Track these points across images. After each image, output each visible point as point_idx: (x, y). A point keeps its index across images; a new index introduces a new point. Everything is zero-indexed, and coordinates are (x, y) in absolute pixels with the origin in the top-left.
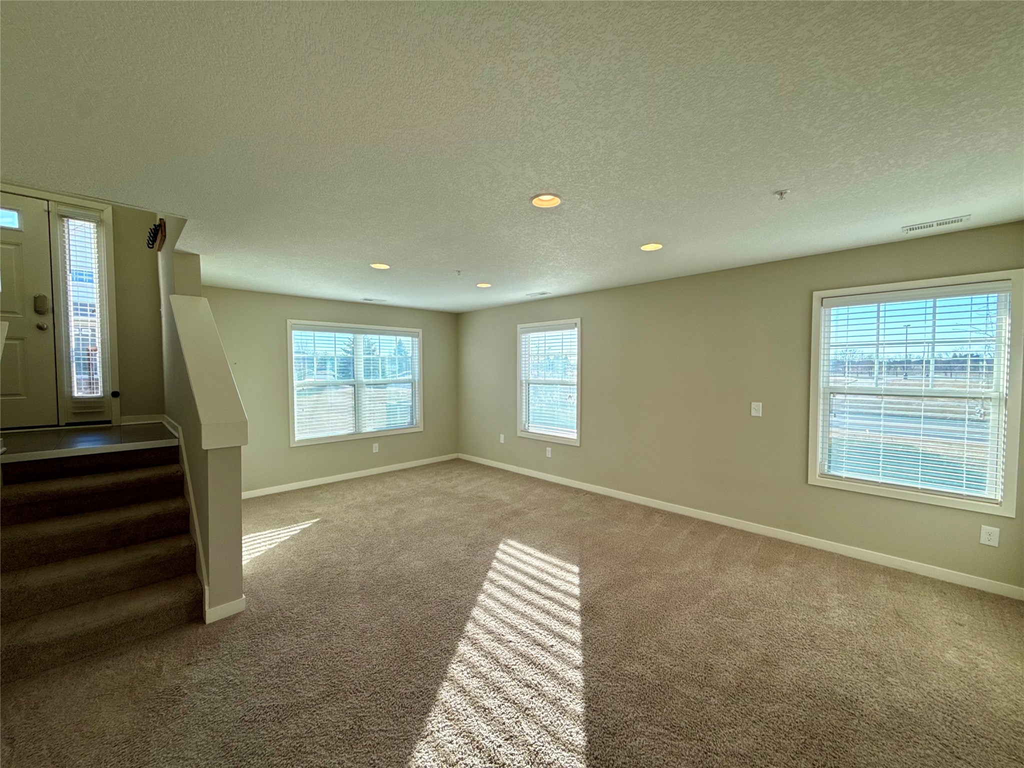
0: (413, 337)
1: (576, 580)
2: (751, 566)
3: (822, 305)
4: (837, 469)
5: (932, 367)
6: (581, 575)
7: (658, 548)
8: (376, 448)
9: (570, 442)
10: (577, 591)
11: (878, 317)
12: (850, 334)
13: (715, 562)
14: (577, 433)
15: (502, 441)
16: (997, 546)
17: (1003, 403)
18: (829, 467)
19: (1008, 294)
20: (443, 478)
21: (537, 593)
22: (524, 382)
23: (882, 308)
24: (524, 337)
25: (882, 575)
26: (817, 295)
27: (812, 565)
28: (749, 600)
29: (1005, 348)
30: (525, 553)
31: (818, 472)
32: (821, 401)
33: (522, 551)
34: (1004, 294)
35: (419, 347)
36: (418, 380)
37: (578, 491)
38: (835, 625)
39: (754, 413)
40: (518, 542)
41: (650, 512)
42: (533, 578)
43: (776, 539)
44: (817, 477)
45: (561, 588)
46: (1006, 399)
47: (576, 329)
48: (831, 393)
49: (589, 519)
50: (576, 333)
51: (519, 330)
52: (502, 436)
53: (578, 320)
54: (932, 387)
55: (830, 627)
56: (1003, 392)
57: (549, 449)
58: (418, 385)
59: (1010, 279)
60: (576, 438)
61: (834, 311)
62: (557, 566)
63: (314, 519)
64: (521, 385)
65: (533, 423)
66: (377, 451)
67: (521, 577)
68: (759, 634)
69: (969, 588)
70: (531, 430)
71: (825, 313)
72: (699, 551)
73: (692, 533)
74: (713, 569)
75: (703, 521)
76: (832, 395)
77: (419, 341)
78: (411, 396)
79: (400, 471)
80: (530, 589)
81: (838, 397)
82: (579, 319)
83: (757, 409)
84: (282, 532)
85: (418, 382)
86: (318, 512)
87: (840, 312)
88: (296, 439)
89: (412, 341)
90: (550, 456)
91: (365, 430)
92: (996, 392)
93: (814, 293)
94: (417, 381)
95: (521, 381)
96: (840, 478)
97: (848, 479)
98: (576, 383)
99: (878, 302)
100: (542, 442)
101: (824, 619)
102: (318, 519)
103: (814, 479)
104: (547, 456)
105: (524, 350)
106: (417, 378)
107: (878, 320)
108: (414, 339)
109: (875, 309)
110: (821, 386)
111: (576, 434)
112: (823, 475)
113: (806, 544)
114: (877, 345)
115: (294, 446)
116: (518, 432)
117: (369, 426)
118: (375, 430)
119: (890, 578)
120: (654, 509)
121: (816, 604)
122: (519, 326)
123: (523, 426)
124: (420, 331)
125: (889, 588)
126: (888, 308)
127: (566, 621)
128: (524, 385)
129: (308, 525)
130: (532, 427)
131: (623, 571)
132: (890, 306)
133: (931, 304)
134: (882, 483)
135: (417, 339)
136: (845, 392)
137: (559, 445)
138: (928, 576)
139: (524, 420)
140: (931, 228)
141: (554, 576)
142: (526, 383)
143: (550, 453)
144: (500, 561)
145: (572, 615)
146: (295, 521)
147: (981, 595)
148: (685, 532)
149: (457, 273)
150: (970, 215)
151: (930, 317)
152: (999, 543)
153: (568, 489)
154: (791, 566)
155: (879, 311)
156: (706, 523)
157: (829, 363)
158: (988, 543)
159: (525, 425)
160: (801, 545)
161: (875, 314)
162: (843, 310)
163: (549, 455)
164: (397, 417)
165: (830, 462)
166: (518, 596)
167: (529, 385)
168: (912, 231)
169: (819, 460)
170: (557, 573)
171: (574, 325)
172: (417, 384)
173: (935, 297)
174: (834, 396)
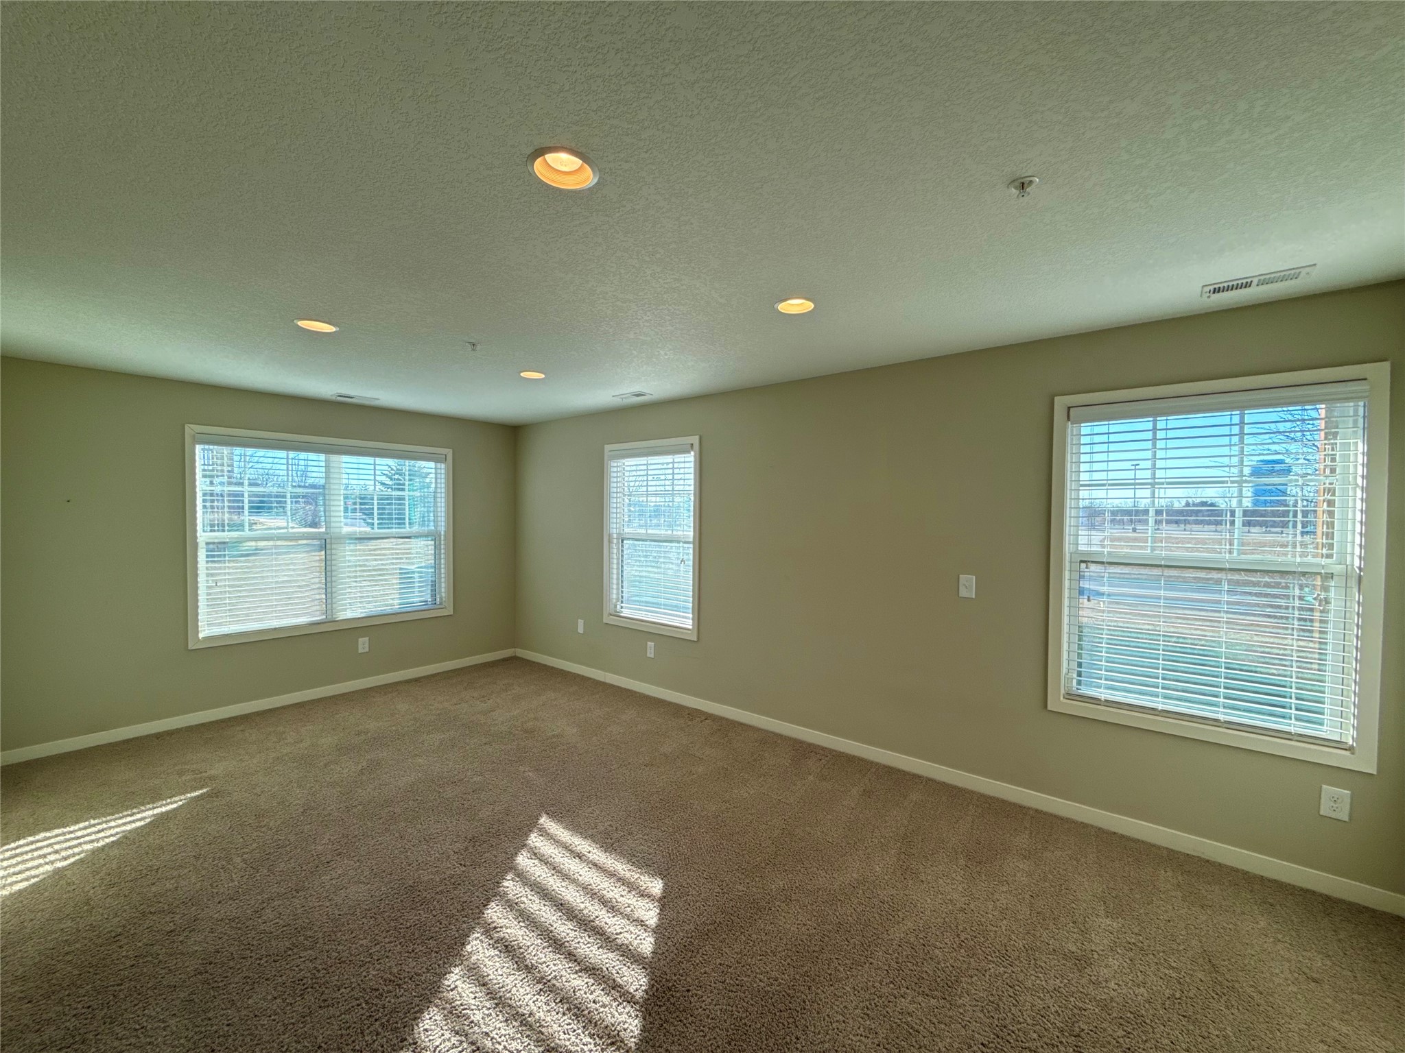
0: (436, 461)
1: (651, 915)
2: (962, 862)
3: (1069, 418)
4: (1090, 685)
5: (1238, 522)
6: (664, 902)
7: (808, 829)
8: (363, 644)
9: (682, 633)
10: (646, 945)
11: (1154, 439)
12: (1112, 466)
13: (903, 856)
14: (693, 619)
15: (581, 630)
16: (1346, 819)
17: (1353, 583)
18: (1079, 683)
19: (1361, 404)
20: (475, 694)
21: (571, 956)
22: (615, 536)
23: (1160, 425)
24: (615, 465)
25: (1168, 869)
26: (1060, 402)
27: (1058, 853)
28: (960, 946)
29: (1355, 493)
30: (572, 852)
31: (1062, 691)
32: (1067, 574)
33: (566, 847)
34: (1352, 404)
35: (447, 479)
36: (445, 531)
37: (693, 714)
38: (1112, 999)
39: (963, 593)
40: (567, 828)
41: (803, 750)
42: (570, 913)
43: (997, 799)
44: (1062, 698)
45: (621, 939)
46: (1360, 577)
47: (692, 453)
48: (1082, 561)
49: (701, 769)
50: (692, 459)
51: (607, 454)
52: (581, 622)
53: (695, 440)
54: (1239, 555)
55: (1105, 1007)
56: (1353, 565)
57: (651, 644)
58: (445, 540)
59: (1365, 379)
60: (690, 627)
61: (1085, 428)
62: (622, 881)
63: (195, 789)
64: (610, 542)
65: (629, 601)
66: (367, 650)
67: (548, 915)
68: (982, 1039)
69: (1306, 891)
70: (626, 613)
71: (1072, 431)
72: (877, 832)
73: (867, 793)
74: (899, 874)
75: (885, 766)
76: (1083, 565)
77: (447, 470)
78: (433, 557)
79: (408, 682)
80: (557, 944)
81: (1093, 567)
82: (697, 437)
83: (968, 586)
84: (113, 824)
85: (445, 536)
86: (213, 772)
87: (1097, 430)
88: (201, 636)
89: (436, 468)
90: (652, 656)
91: (342, 616)
92: (1340, 564)
93: (1056, 399)
94: (442, 533)
95: (610, 535)
96: (1096, 701)
97: (1108, 703)
98: (691, 540)
99: (1155, 414)
100: (641, 633)
101: (1091, 986)
102: (205, 790)
103: (1057, 702)
104: (648, 655)
105: (615, 485)
106: (442, 529)
107: (1154, 445)
108: (439, 465)
109: (1150, 426)
110: (1067, 552)
111: (691, 622)
112: (1071, 696)
113: (1045, 809)
114: (1153, 485)
115: (193, 648)
116: (605, 616)
117: (351, 609)
118: (363, 615)
119: (1182, 874)
120: (810, 745)
121: (1074, 949)
122: (608, 447)
123: (612, 606)
124: (449, 452)
125: (1184, 898)
126: (1171, 424)
127: (609, 1036)
128: (615, 541)
129: (175, 806)
130: (626, 608)
131: (740, 888)
132: (1174, 421)
133: (1236, 420)
134: (1163, 711)
135: (443, 466)
136: (1105, 560)
137: (665, 638)
138: (1239, 867)
139: (615, 596)
140: (1247, 290)
141: (613, 907)
142: (618, 539)
143: (653, 651)
144: (522, 876)
145: (624, 1017)
146: (155, 797)
147: (1328, 905)
148: (855, 791)
149: (469, 347)
150: (1315, 265)
151: (1235, 439)
152: (1351, 815)
153: (678, 710)
154: (1025, 857)
155: (1155, 430)
156: (890, 771)
157: (1078, 513)
158: (1333, 815)
159: (616, 606)
160: (1037, 811)
161: (1149, 435)
162: (1101, 427)
163: (650, 653)
164: (413, 592)
165: (1079, 675)
166: (529, 969)
167: (622, 542)
168: (1217, 295)
169: (1064, 671)
170: (620, 899)
171: (689, 446)
172: (442, 538)
173: (1242, 407)
174: (1087, 568)
